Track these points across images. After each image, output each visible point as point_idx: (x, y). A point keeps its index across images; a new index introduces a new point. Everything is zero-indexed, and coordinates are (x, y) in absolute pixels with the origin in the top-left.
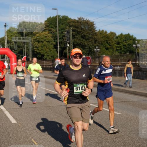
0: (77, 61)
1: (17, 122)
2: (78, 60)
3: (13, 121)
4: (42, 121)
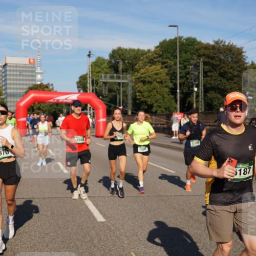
0: (236, 116)
1: (105, 220)
2: (238, 114)
3: (100, 218)
4: (155, 227)
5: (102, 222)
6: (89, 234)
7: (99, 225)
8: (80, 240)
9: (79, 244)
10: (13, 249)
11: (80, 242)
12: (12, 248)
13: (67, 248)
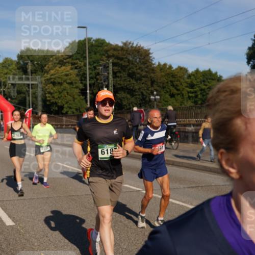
1: (14, 224)
2: (107, 108)
3: (9, 222)
5: (11, 226)
7: (8, 230)
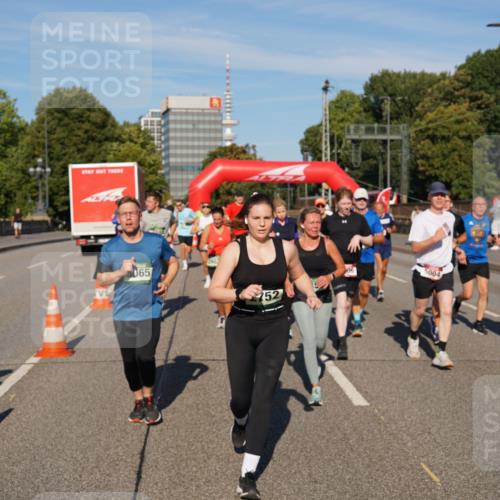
1: (368, 404)
3: (358, 400)
5: (362, 407)
6: (339, 429)
7: (357, 413)
8: (324, 437)
9: (322, 445)
10: (206, 448)
11: (325, 441)
12: (203, 446)
13: (302, 451)
